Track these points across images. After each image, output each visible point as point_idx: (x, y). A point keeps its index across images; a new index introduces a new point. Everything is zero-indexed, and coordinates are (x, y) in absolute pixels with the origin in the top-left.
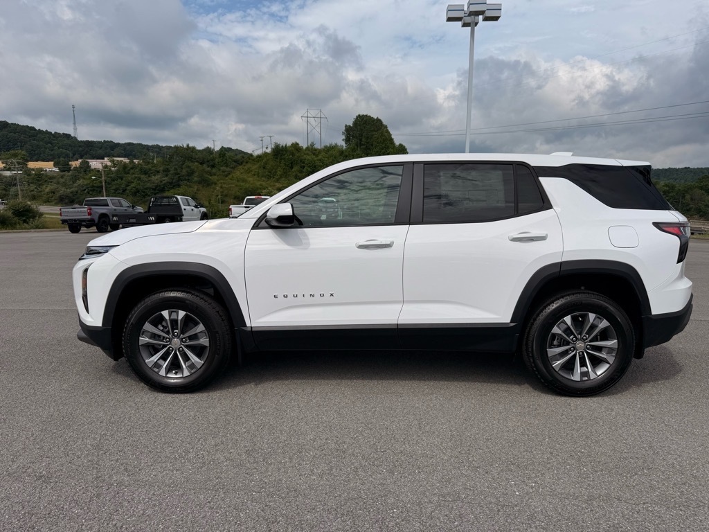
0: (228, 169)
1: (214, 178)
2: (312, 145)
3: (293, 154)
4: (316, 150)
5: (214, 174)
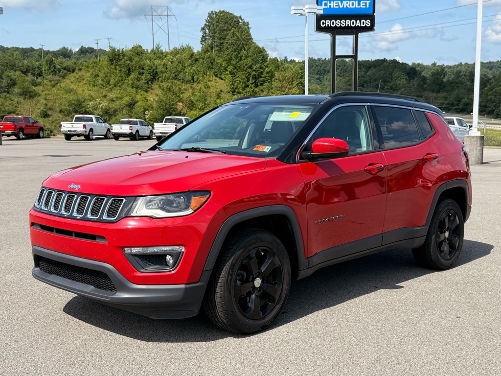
0: (57, 78)
1: (38, 89)
2: (159, 47)
3: (131, 59)
5: (40, 84)
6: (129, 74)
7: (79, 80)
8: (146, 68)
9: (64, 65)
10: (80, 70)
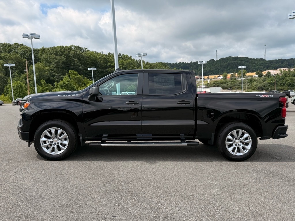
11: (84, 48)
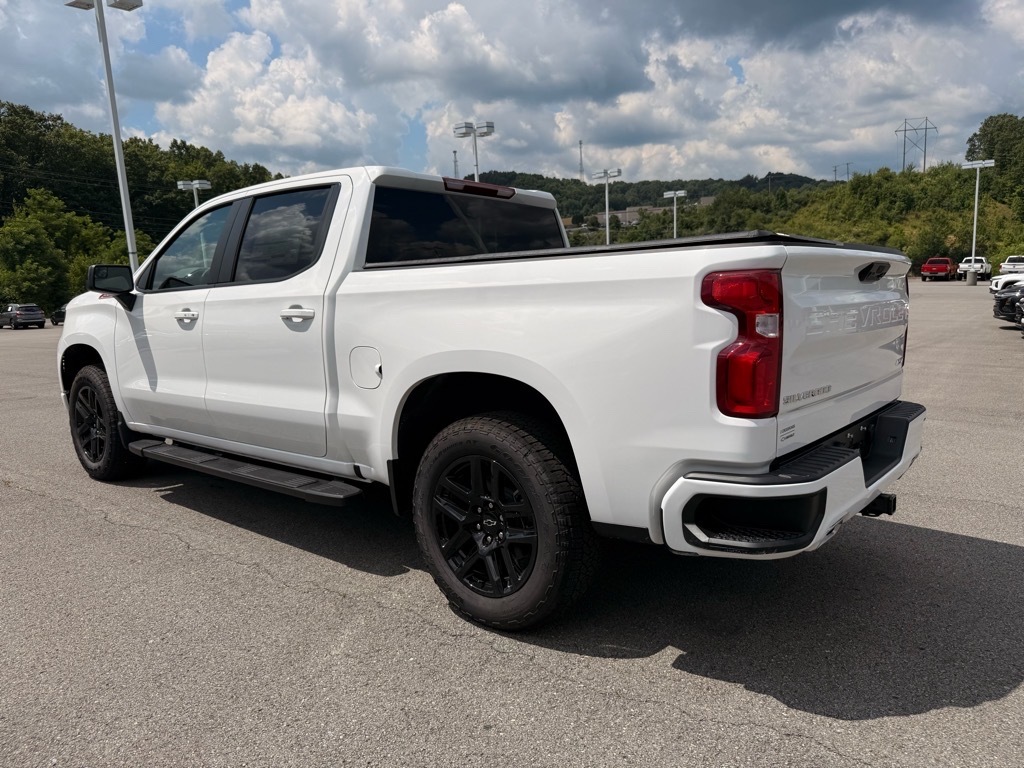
0: (788, 212)
2: (911, 167)
3: (880, 186)
4: (916, 175)
5: (770, 221)
6: (877, 204)
7: (815, 213)
8: (899, 194)
9: (795, 199)
10: (813, 202)
11: (46, 115)
